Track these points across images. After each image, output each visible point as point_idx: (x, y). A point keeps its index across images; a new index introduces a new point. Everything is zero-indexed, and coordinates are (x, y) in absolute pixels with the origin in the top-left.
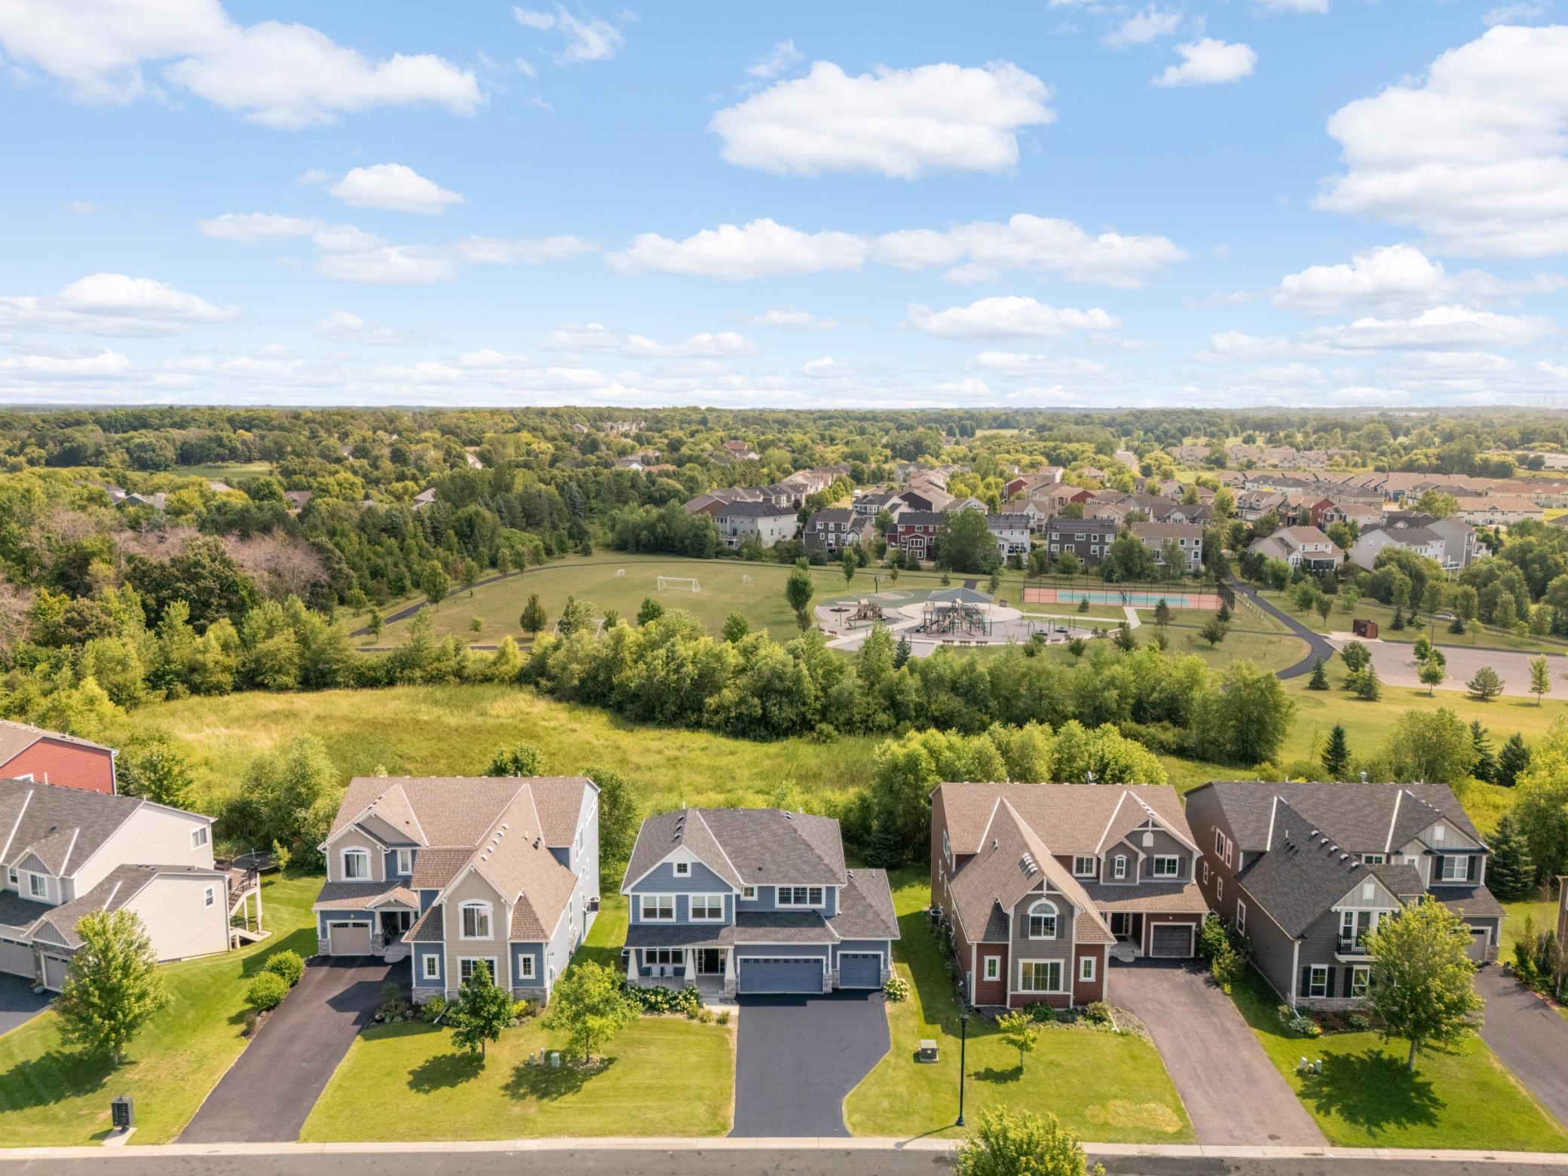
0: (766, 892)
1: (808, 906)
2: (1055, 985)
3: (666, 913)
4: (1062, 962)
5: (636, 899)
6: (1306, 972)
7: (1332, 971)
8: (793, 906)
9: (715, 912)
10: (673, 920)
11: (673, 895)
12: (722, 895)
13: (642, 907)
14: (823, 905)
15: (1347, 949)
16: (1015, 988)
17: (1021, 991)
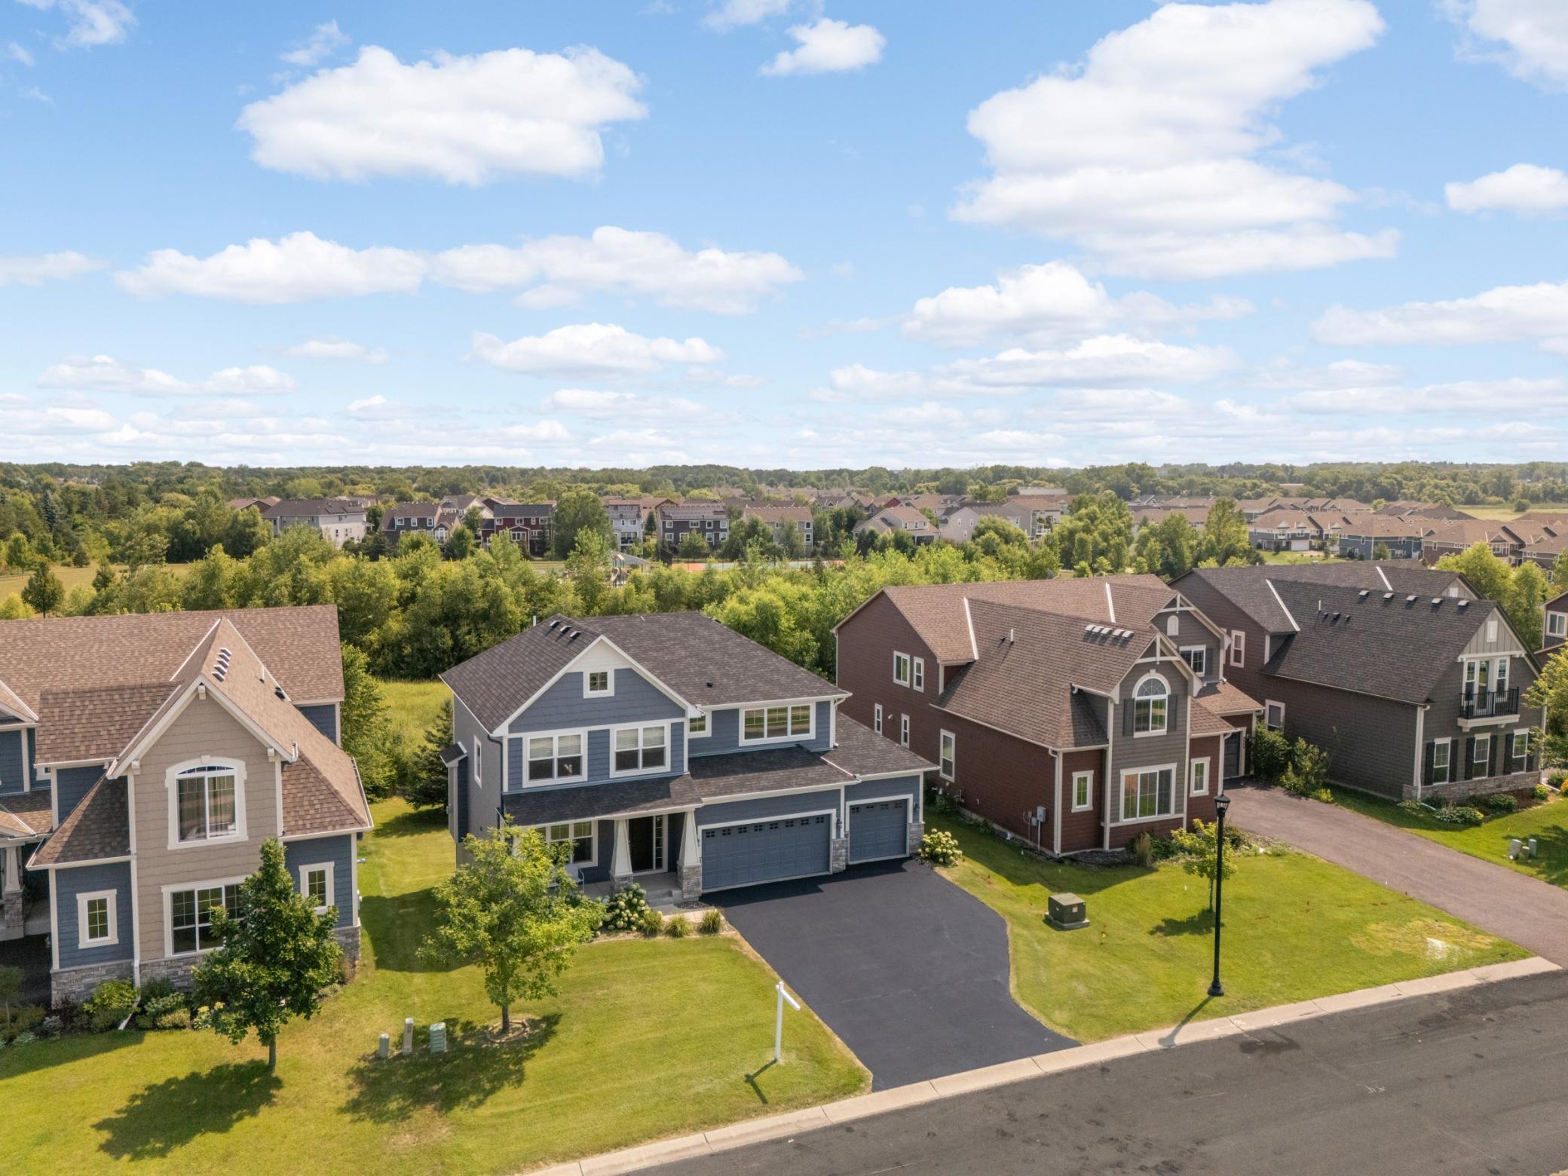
0: (725, 720)
1: (790, 738)
2: (1164, 808)
3: (572, 765)
4: (1173, 767)
5: (516, 745)
6: (1429, 748)
7: (1455, 743)
8: (766, 741)
9: (654, 757)
10: (583, 778)
11: (583, 732)
12: (666, 723)
13: (527, 758)
14: (811, 735)
16: (1115, 818)
17: (1124, 821)
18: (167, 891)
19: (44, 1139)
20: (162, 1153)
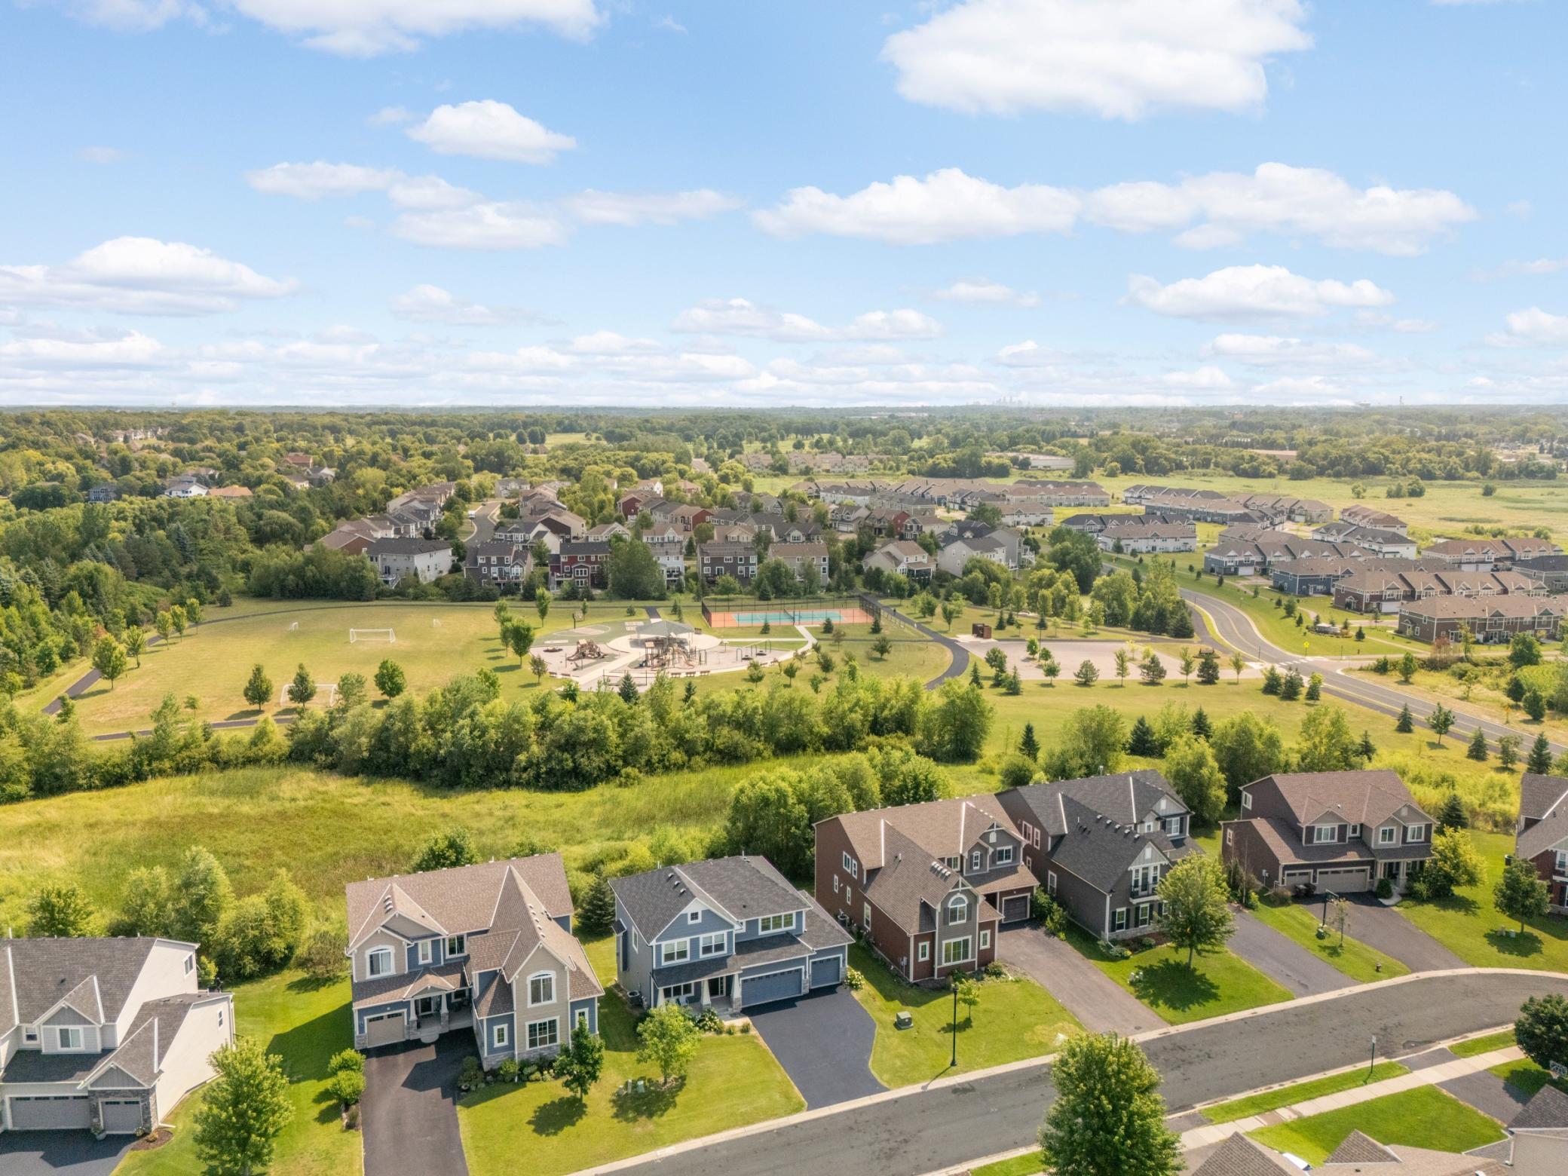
0: (752, 925)
1: (783, 929)
2: (966, 956)
3: (682, 954)
4: (970, 937)
5: (659, 947)
6: (1113, 914)
7: (1128, 911)
8: (772, 931)
9: (719, 947)
10: (688, 959)
11: (687, 939)
12: (725, 932)
13: (663, 953)
14: (794, 927)
15: (1135, 895)
16: (940, 963)
17: (944, 964)
18: (527, 1024)
19: (511, 1128)
20: (555, 1134)
